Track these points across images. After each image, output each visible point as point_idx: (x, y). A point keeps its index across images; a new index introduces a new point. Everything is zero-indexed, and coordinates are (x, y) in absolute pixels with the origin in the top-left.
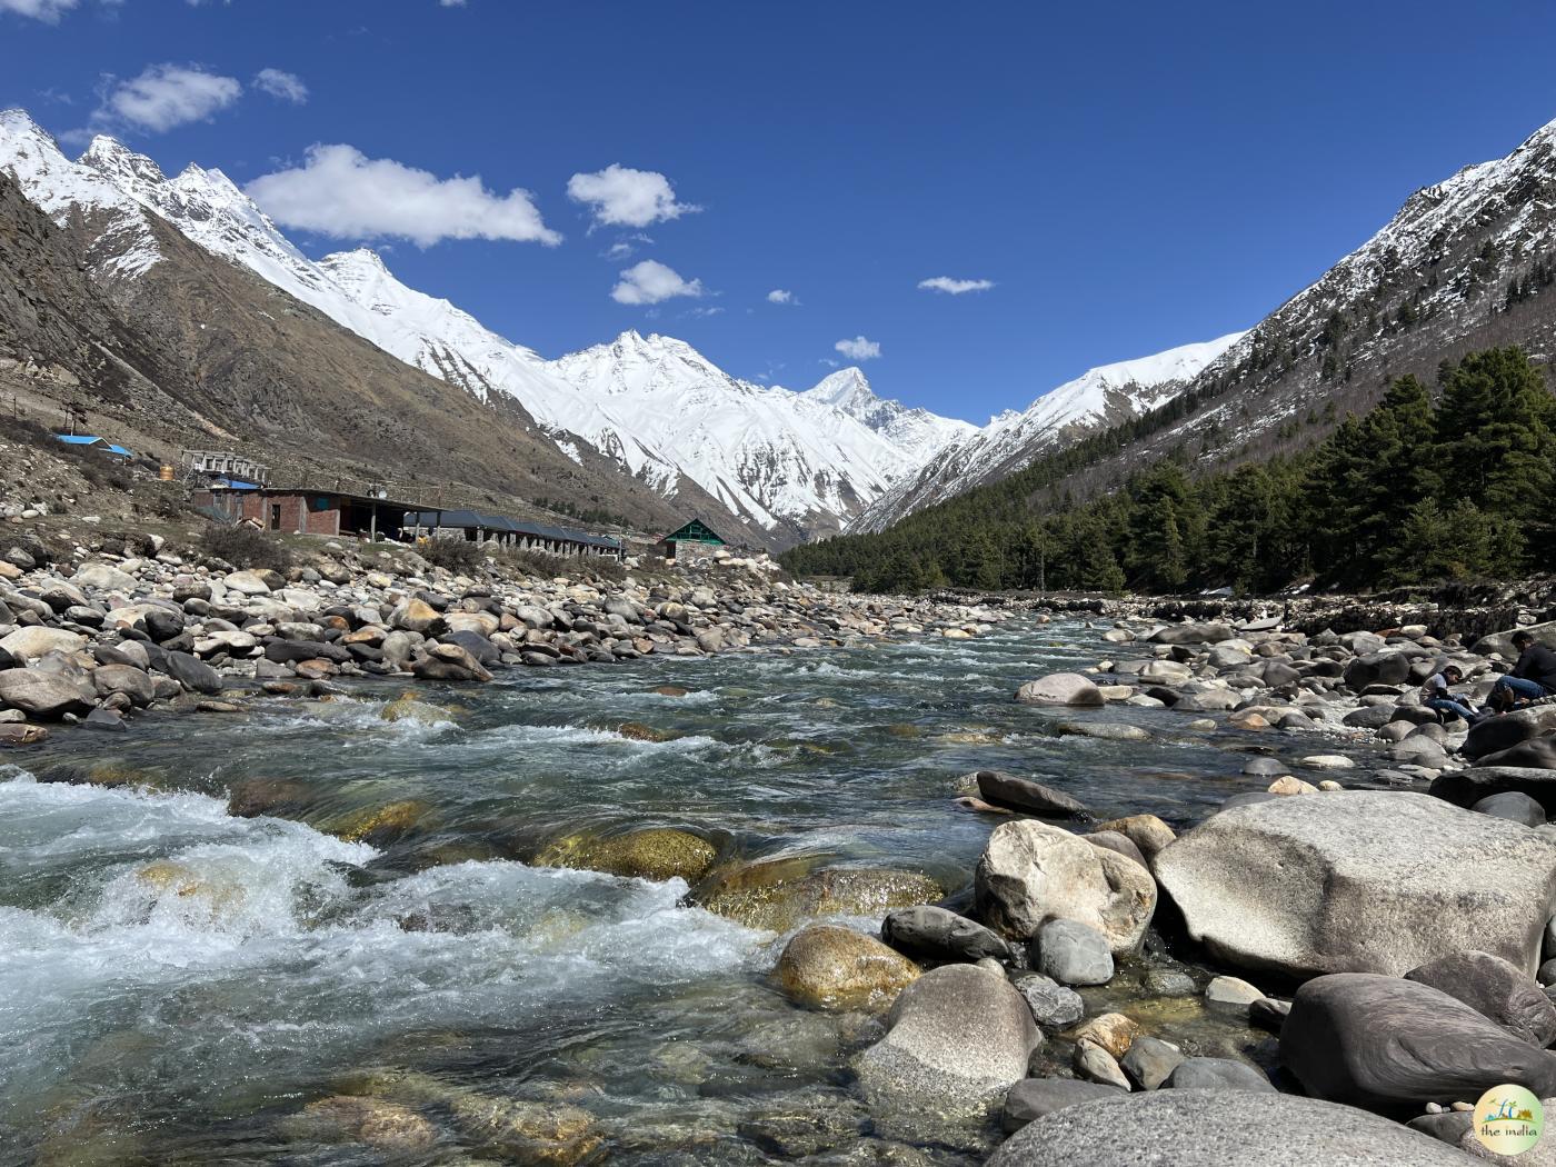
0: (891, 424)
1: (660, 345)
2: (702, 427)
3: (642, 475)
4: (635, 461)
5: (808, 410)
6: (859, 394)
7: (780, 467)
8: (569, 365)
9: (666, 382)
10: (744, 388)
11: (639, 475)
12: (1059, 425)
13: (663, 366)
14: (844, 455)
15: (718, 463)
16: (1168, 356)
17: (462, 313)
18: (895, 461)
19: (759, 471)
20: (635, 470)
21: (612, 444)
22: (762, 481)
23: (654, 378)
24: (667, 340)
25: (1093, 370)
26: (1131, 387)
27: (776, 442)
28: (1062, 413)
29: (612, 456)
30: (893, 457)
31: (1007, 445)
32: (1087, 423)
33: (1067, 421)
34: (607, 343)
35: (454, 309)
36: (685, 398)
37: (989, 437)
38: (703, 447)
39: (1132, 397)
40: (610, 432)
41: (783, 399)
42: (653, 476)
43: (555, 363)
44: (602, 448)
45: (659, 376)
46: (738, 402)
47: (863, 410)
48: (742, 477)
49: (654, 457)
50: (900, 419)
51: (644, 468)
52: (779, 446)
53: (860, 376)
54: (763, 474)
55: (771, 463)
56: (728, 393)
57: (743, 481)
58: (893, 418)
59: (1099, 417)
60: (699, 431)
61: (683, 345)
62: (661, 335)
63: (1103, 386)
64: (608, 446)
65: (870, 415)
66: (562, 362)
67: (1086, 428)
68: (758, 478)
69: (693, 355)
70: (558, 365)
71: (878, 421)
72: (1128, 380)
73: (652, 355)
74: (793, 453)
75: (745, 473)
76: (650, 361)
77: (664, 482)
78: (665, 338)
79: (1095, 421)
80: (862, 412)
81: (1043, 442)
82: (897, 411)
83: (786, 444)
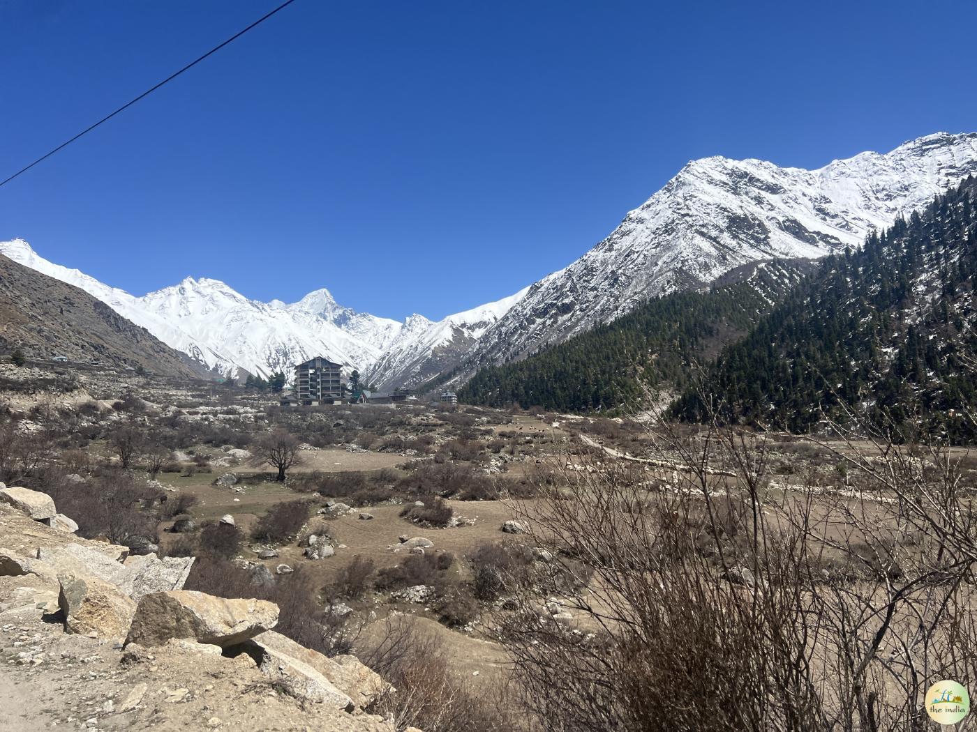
0: (349, 323)
1: (206, 284)
2: (242, 335)
3: (216, 369)
4: (211, 361)
5: (301, 319)
6: (328, 305)
7: (291, 356)
8: (151, 299)
9: (215, 309)
10: (261, 307)
11: (214, 369)
12: (432, 347)
13: (212, 299)
14: (326, 346)
15: (254, 357)
16: (479, 309)
17: (88, 277)
18: (355, 347)
19: (279, 360)
20: (212, 367)
21: (196, 353)
22: (281, 365)
23: (207, 307)
24: (210, 281)
25: (448, 317)
26: (464, 325)
27: (287, 342)
28: (434, 339)
29: (197, 359)
30: (353, 345)
31: (412, 353)
32: (445, 345)
33: (435, 345)
34: (174, 285)
35: (84, 275)
36: (229, 317)
37: (404, 349)
38: (244, 348)
39: (464, 330)
40: (194, 346)
41: (285, 314)
42: (223, 369)
43: (141, 299)
44: (190, 355)
45: (210, 305)
46: (261, 320)
47: (332, 314)
48: (269, 363)
49: (221, 358)
50: (354, 319)
51: (216, 365)
52: (289, 345)
53: (328, 294)
54: (281, 361)
55: (286, 355)
56: (256, 314)
57: (270, 366)
58: (350, 319)
59: (449, 341)
60: (240, 338)
61: (220, 283)
62: (206, 278)
63: (451, 326)
64: (194, 354)
65: (336, 317)
66: (146, 299)
67: (444, 347)
68: (278, 363)
69: (227, 289)
70: (144, 300)
71: (341, 321)
72: (462, 322)
73: (204, 292)
74: (298, 348)
75: (271, 361)
76: (203, 296)
77: (230, 372)
78: (209, 280)
79: (448, 343)
80: (331, 316)
81: (426, 356)
82: (352, 314)
83: (293, 343)
